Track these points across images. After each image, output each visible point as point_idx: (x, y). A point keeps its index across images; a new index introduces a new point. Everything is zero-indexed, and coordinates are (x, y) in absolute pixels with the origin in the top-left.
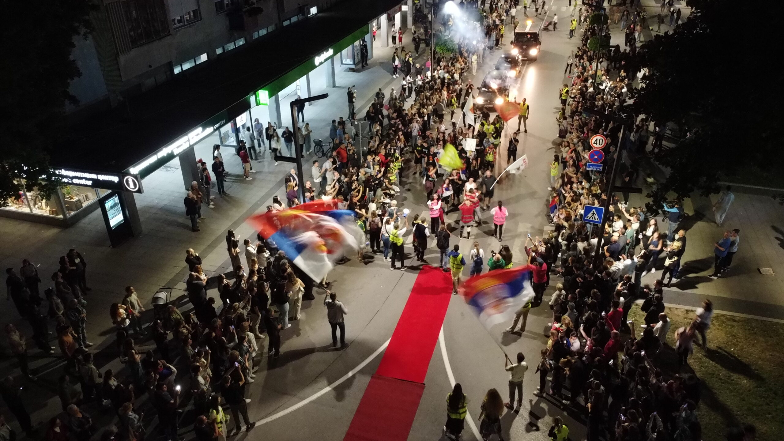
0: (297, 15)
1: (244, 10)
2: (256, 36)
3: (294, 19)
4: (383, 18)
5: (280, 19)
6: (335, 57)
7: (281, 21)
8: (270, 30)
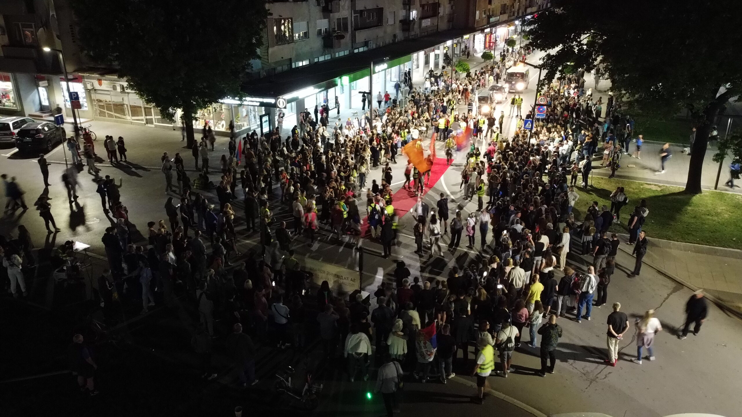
0: (363, 47)
1: (334, 35)
2: (337, 55)
3: (361, 50)
4: (422, 54)
5: (352, 47)
6: (387, 70)
7: (353, 48)
8: (346, 54)
